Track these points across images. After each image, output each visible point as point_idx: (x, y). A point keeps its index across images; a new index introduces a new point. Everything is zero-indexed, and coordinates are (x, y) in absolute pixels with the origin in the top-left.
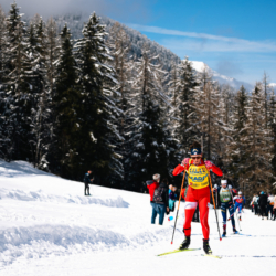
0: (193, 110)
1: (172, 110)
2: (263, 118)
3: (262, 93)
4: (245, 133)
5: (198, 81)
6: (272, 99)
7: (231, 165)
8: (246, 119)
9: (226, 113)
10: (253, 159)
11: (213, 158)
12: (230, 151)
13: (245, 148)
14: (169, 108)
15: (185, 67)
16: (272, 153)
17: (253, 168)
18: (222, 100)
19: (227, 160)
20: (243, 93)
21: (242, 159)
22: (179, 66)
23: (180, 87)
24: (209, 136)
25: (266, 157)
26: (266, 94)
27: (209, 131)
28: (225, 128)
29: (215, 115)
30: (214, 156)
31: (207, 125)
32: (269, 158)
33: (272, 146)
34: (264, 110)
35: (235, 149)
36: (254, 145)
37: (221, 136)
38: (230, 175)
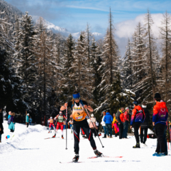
0: (32, 53)
1: (16, 54)
2: (87, 59)
3: (86, 40)
4: (72, 71)
5: (36, 31)
6: (93, 44)
7: (62, 95)
8: (73, 59)
9: (58, 56)
10: (79, 91)
11: (48, 90)
12: (61, 84)
13: (72, 82)
14: (14, 52)
15: (25, 20)
16: (93, 86)
18: (55, 45)
19: (59, 92)
20: (71, 40)
21: (71, 91)
22: (20, 19)
23: (22, 35)
24: (44, 73)
25: (89, 89)
26: (89, 40)
27: (45, 69)
28: (57, 67)
29: (49, 57)
30: (48, 88)
31: (43, 65)
32: (92, 90)
33: (93, 81)
34: (87, 53)
35: (65, 83)
36: (79, 80)
37: (54, 73)
38: (61, 103)
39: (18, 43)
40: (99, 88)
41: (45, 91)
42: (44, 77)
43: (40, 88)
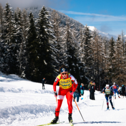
0: (90, 48)
1: (81, 49)
2: (122, 51)
3: (121, 40)
4: (114, 58)
5: (92, 35)
7: (108, 73)
8: (114, 52)
9: (105, 50)
10: (118, 70)
11: (100, 70)
12: (108, 67)
13: (114, 65)
14: (79, 48)
15: (86, 29)
17: (118, 74)
18: (103, 43)
19: (106, 71)
20: (113, 40)
21: (113, 70)
22: (83, 29)
23: (84, 38)
24: (98, 60)
25: (124, 69)
26: (123, 40)
27: (98, 58)
28: (105, 56)
29: (100, 51)
30: (100, 69)
31: (97, 55)
34: (122, 48)
35: (110, 66)
36: (118, 64)
37: (103, 60)
38: (108, 78)
39: (82, 42)
41: (98, 71)
42: (98, 62)
43: (95, 69)
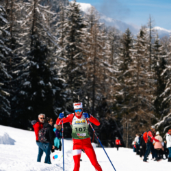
0: (79, 51)
1: (59, 50)
2: (148, 60)
3: (147, 37)
4: (129, 75)
5: (85, 23)
6: (157, 42)
7: (114, 105)
8: (131, 61)
9: (111, 55)
10: (136, 100)
11: (98, 98)
12: (115, 91)
13: (128, 89)
14: (56, 48)
15: (73, 9)
16: (154, 94)
17: (136, 109)
18: (108, 42)
19: (111, 101)
20: (128, 35)
21: (126, 100)
22: (67, 7)
23: (67, 28)
24: (94, 76)
25: (149, 98)
26: (151, 37)
27: (95, 71)
28: (110, 69)
29: (101, 57)
30: (98, 96)
31: (92, 66)
32: (152, 99)
33: (155, 88)
34: (148, 53)
35: (119, 90)
36: (137, 87)
37: (106, 77)
38: (113, 115)
39: (63, 37)
40: (162, 97)
41: (94, 99)
42: (94, 82)
43: (88, 95)
